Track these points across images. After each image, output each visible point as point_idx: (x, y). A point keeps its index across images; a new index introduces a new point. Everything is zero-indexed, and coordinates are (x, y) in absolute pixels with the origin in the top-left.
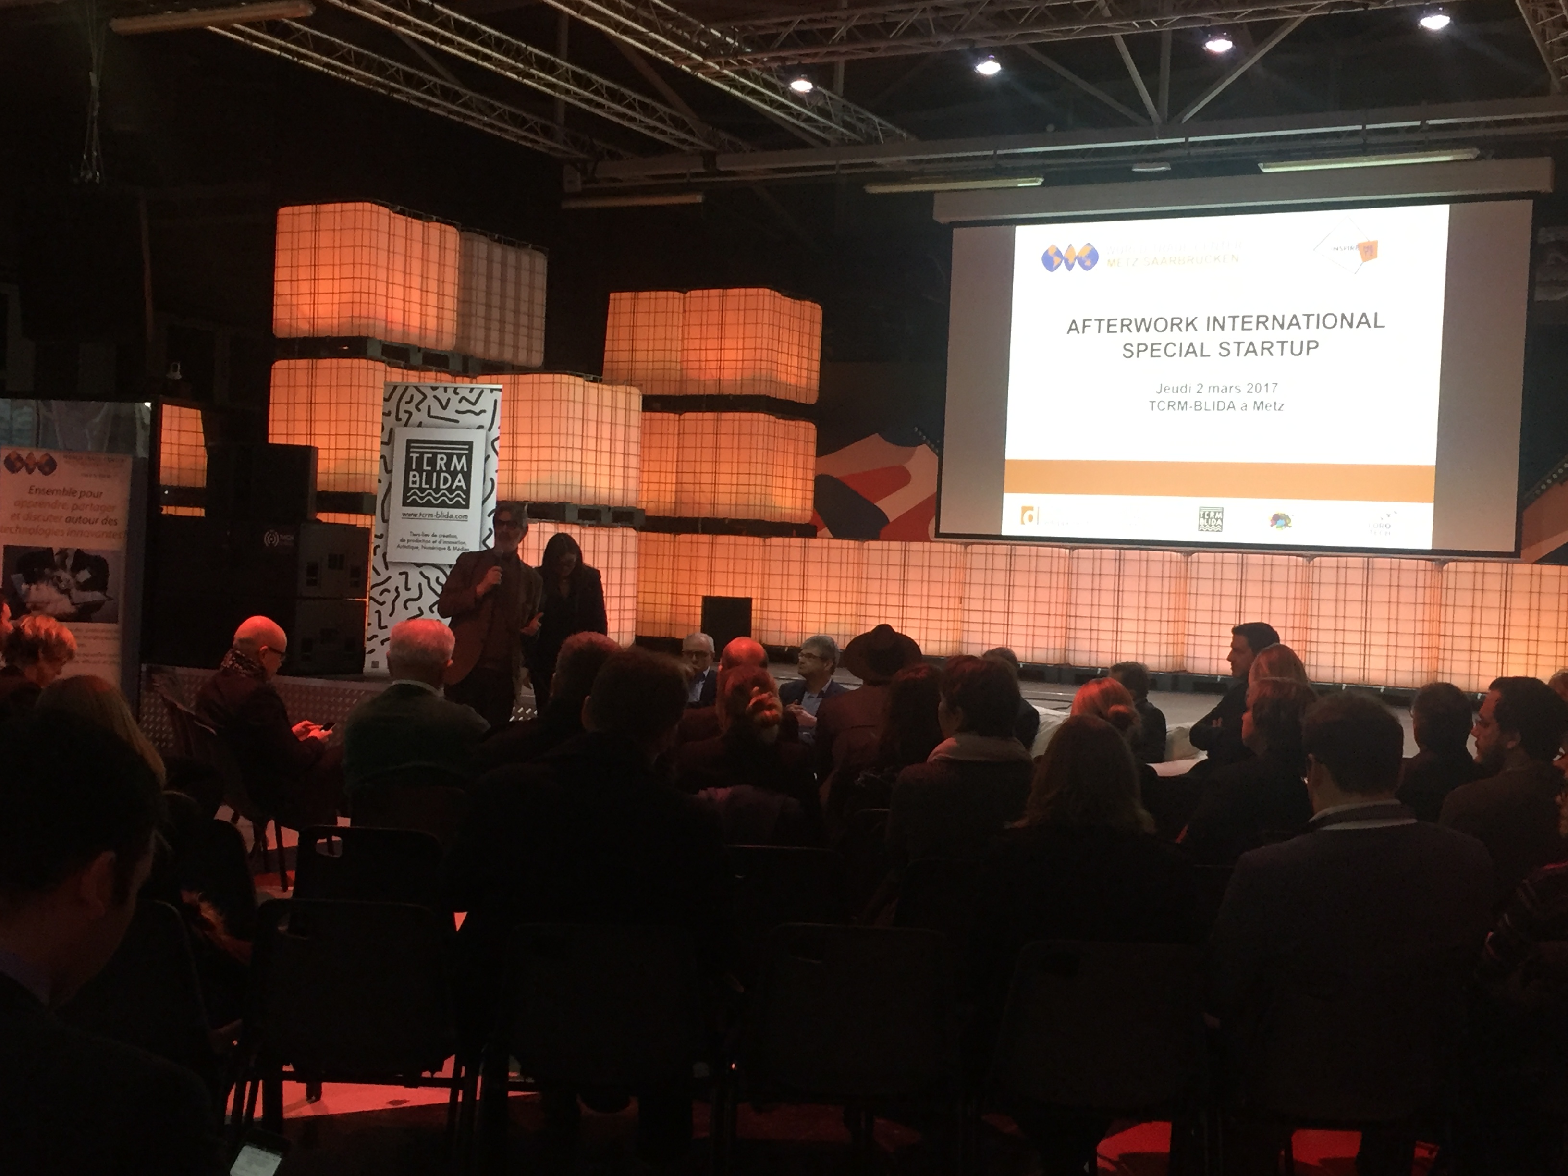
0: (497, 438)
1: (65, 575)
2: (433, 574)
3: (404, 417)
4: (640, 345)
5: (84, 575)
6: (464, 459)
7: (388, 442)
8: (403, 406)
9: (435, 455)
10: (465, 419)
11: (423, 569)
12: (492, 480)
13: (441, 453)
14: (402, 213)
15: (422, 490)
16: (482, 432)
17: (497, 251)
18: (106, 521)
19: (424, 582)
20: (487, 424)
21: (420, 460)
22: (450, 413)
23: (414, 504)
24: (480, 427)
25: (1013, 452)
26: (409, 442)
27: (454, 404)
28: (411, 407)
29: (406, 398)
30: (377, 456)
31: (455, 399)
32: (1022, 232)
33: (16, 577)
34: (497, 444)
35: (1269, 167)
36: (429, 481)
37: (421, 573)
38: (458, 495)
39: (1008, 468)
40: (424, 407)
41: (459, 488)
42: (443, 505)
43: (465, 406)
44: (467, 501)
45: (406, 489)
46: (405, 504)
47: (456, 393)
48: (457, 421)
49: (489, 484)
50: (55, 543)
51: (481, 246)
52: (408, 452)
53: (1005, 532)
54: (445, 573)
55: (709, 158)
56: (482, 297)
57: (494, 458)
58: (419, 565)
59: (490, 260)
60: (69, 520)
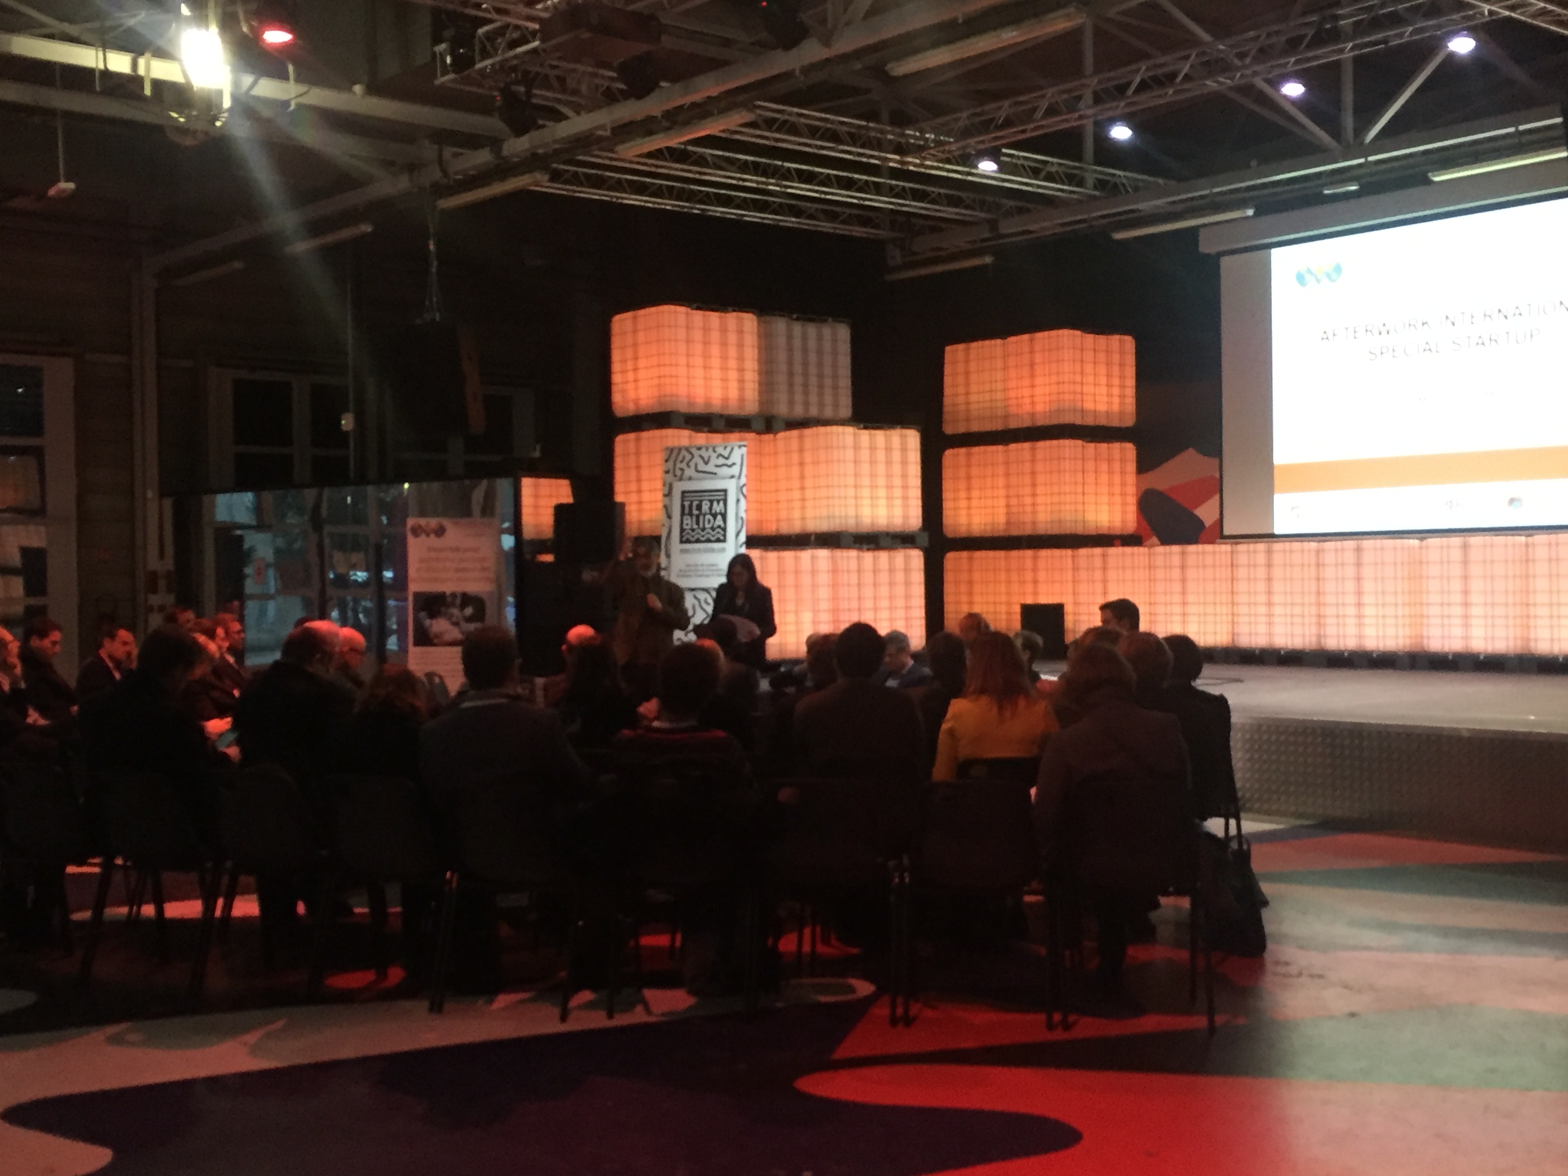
0: (744, 485)
1: (455, 611)
2: (702, 596)
3: (678, 473)
4: (974, 388)
5: (469, 611)
6: (721, 503)
7: (668, 495)
8: (679, 465)
9: (701, 501)
10: (725, 471)
11: (695, 593)
12: (742, 518)
13: (705, 500)
14: (698, 308)
15: (693, 530)
16: (734, 481)
17: (797, 328)
18: (484, 569)
19: (696, 603)
20: (737, 474)
21: (691, 506)
22: (710, 468)
23: (688, 541)
24: (732, 477)
25: (1279, 458)
26: (684, 492)
27: (714, 461)
28: (684, 465)
29: (680, 458)
30: (660, 505)
31: (714, 455)
32: (1276, 254)
33: (423, 614)
34: (744, 490)
35: (1439, 175)
36: (698, 523)
37: (695, 597)
38: (718, 533)
39: (1276, 472)
40: (692, 464)
41: (719, 527)
42: (709, 541)
43: (721, 461)
44: (725, 536)
45: (682, 530)
46: (682, 542)
47: (715, 451)
48: (715, 474)
49: (740, 522)
50: (448, 588)
51: (780, 325)
52: (683, 501)
53: (1277, 531)
54: (711, 596)
55: (993, 225)
56: (783, 368)
57: (743, 501)
58: (693, 590)
59: (790, 337)
60: (458, 570)
